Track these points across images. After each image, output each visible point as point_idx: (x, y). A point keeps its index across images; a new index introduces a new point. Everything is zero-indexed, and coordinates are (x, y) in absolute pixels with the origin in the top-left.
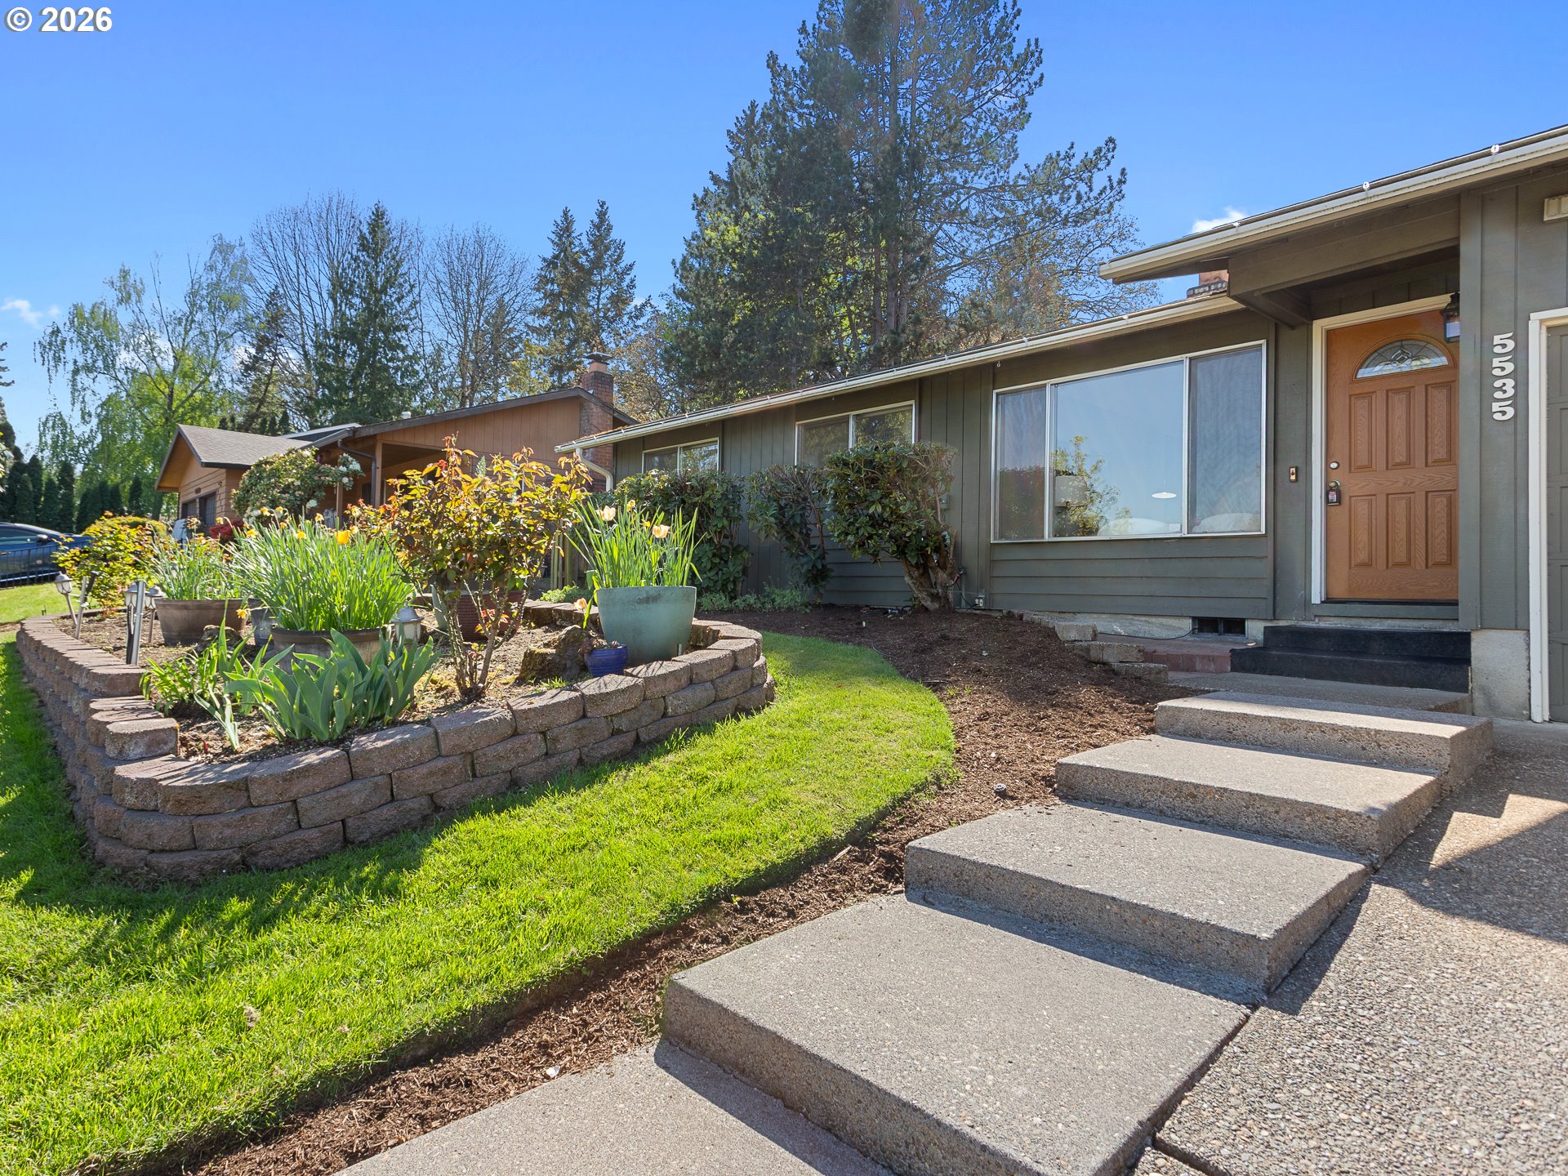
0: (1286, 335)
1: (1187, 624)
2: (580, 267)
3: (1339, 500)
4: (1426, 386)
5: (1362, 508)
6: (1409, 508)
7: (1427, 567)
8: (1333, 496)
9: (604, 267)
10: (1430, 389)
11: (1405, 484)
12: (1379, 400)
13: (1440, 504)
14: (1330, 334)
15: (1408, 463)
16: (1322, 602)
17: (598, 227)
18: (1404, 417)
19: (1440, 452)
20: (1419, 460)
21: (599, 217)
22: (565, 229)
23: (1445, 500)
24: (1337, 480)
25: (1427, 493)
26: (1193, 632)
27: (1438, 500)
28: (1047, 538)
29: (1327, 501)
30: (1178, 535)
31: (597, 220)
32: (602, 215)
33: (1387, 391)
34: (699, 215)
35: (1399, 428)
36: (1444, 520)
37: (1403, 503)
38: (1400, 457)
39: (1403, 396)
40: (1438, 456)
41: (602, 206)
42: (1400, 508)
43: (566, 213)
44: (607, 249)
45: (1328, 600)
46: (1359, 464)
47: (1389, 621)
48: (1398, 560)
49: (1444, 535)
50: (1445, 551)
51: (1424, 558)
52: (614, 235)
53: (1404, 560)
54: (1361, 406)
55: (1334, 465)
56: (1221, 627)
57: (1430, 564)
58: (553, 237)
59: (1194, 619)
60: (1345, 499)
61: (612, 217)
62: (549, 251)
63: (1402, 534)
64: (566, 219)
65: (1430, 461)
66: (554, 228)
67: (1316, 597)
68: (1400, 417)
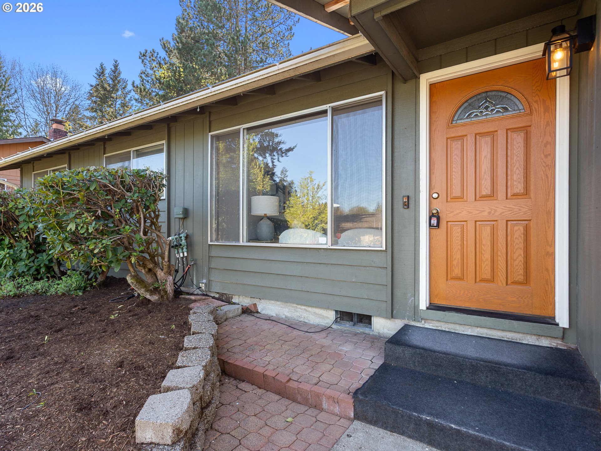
0: (401, 87)
1: (332, 315)
2: (105, 89)
3: (438, 225)
4: (507, 130)
5: (456, 232)
6: (493, 234)
7: (507, 284)
8: (434, 221)
9: (117, 90)
10: (509, 132)
11: (490, 213)
12: (470, 142)
13: (519, 231)
14: (433, 88)
15: (492, 196)
16: (428, 308)
17: (114, 72)
18: (489, 156)
19: (519, 188)
20: (501, 194)
21: (115, 67)
22: (101, 73)
23: (522, 229)
24: (438, 206)
25: (507, 221)
26: (336, 321)
27: (516, 228)
28: (241, 243)
29: (430, 225)
30: (325, 247)
31: (113, 68)
32: (116, 66)
33: (476, 134)
34: (143, 61)
35: (485, 165)
36: (522, 245)
37: (488, 229)
38: (486, 190)
39: (488, 139)
40: (516, 191)
41: (116, 62)
42: (486, 232)
43: (102, 66)
44: (119, 82)
45: (432, 307)
46: (454, 195)
47: (479, 329)
48: (485, 276)
49: (521, 258)
50: (522, 272)
51: (505, 276)
52: (122, 76)
53: (489, 277)
54: (456, 146)
55: (435, 195)
56: (355, 319)
57: (509, 282)
58: (96, 75)
59: (336, 312)
60: (443, 224)
61: (121, 67)
62: (94, 82)
63: (487, 256)
64: (102, 68)
65: (509, 195)
66: (96, 72)
67: (423, 304)
68: (486, 157)
